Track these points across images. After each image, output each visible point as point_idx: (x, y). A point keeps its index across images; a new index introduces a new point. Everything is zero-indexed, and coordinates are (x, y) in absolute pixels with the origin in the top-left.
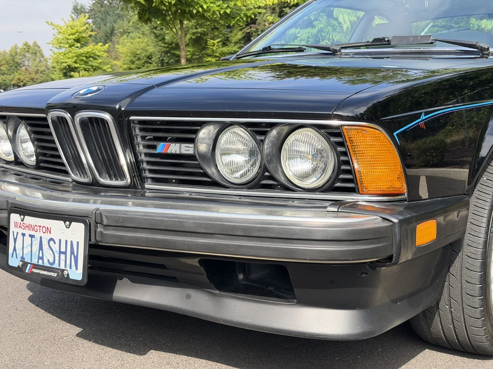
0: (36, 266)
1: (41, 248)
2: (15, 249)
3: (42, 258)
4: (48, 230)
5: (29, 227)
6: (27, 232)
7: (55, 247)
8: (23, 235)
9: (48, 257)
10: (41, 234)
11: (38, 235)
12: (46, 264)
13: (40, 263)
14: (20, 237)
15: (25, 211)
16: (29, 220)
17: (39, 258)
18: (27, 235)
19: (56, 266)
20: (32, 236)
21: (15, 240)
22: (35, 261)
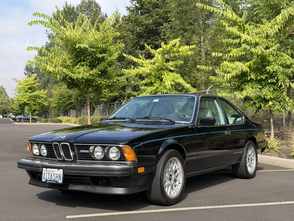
0: (50, 181)
1: (51, 176)
2: (44, 177)
3: (52, 179)
4: (53, 171)
5: (48, 171)
6: (48, 172)
7: (55, 176)
8: (47, 173)
9: (53, 178)
10: (52, 173)
11: (50, 173)
12: (53, 180)
13: (51, 179)
14: (46, 174)
15: (47, 167)
16: (48, 169)
17: (51, 178)
18: (48, 173)
19: (55, 180)
20: (49, 173)
21: (44, 175)
22: (50, 179)
